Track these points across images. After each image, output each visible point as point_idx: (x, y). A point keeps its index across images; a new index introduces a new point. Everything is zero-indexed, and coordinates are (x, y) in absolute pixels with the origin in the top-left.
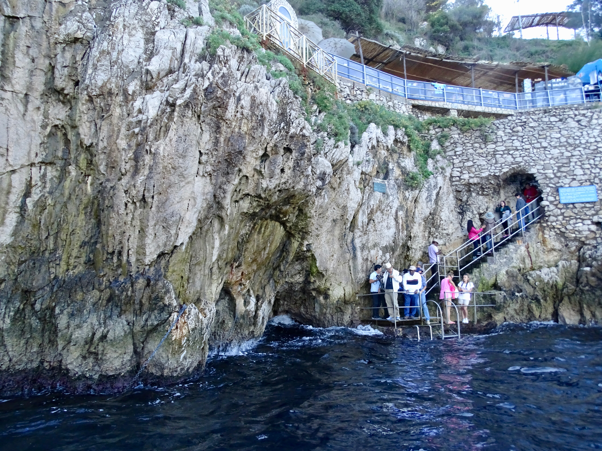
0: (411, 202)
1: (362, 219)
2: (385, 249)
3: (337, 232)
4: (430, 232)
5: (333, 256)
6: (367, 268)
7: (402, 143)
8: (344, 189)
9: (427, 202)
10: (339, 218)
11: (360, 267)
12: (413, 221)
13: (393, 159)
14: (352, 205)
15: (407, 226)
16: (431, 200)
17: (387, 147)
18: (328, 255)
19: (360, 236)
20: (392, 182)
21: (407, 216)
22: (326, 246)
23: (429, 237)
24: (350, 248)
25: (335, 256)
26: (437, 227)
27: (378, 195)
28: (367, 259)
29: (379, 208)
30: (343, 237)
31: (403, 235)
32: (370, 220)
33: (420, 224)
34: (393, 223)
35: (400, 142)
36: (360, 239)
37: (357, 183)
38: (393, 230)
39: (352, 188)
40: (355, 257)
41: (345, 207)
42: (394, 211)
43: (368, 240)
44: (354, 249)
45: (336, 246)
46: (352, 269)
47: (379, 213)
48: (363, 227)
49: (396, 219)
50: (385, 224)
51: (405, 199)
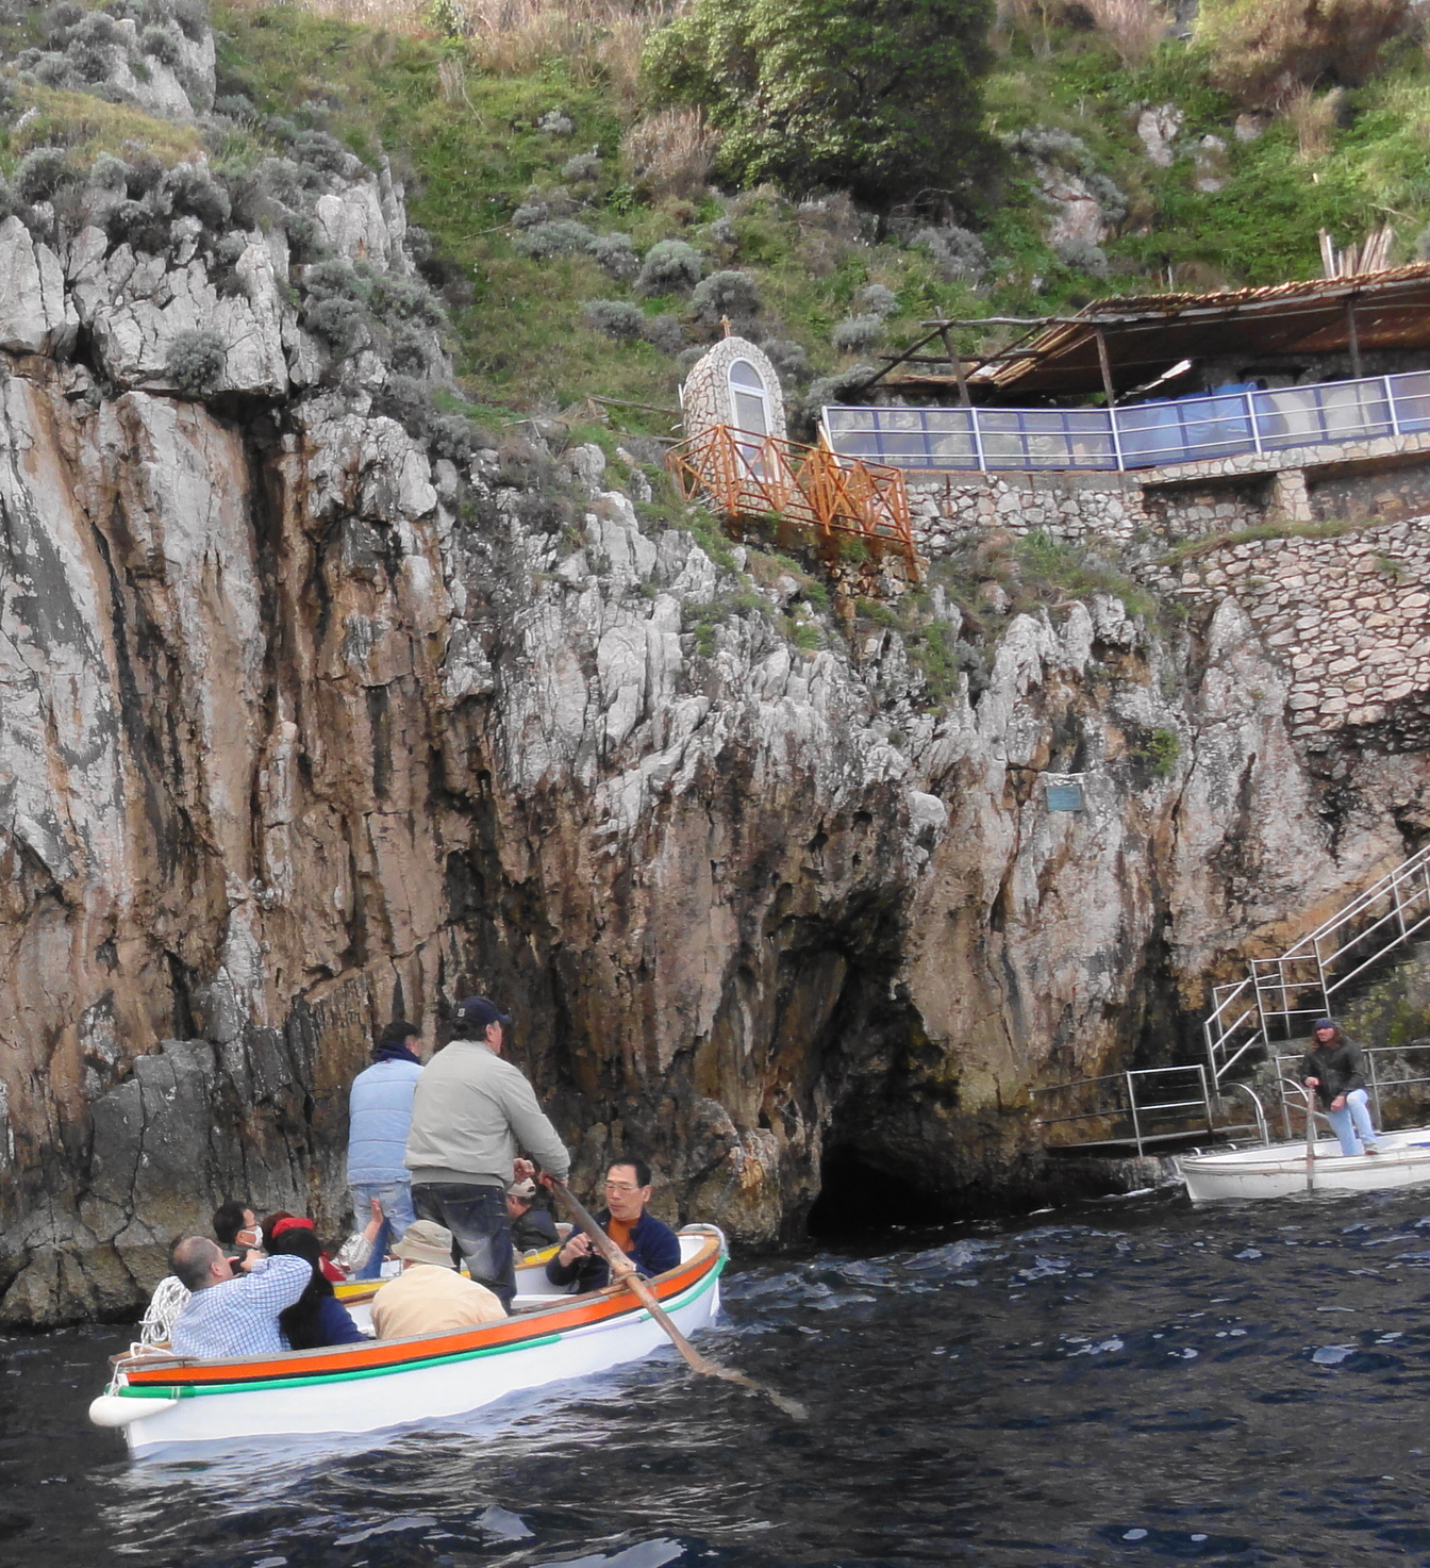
0: (1162, 817)
1: (1024, 889)
2: (1097, 963)
3: (962, 941)
4: (1229, 892)
5: (958, 1001)
6: (1050, 1018)
7: (1121, 649)
8: (966, 826)
9: (1213, 808)
10: (962, 904)
11: (1031, 1020)
12: (1171, 871)
13: (1094, 704)
14: (992, 864)
15: (1156, 891)
16: (1223, 801)
17: (1074, 671)
18: (947, 1001)
19: (1023, 938)
20: (1098, 774)
21: (1152, 861)
22: (938, 979)
23: (1229, 905)
24: (1001, 976)
25: (965, 1002)
26: (1253, 874)
27: (1061, 818)
28: (1048, 996)
29: (1066, 855)
30: (977, 951)
31: (1145, 916)
32: (1045, 888)
33: (1195, 875)
34: (1111, 887)
35: (1113, 646)
36: (1023, 946)
37: (999, 799)
38: (1113, 910)
39: (989, 820)
40: (1014, 996)
41: (975, 875)
42: (1110, 855)
43: (1046, 944)
44: (1011, 975)
45: (965, 975)
46: (1010, 1027)
47: (1068, 869)
48: (1027, 913)
49: (1121, 873)
50: (1088, 895)
51: (1144, 814)
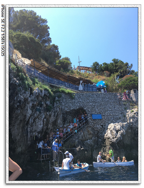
0: (49, 116)
1: (31, 121)
2: (39, 133)
3: (21, 125)
4: (54, 127)
5: (19, 134)
6: (31, 140)
7: (47, 96)
8: (26, 109)
9: (54, 116)
10: (23, 119)
11: (29, 139)
12: (49, 123)
13: (43, 101)
14: (28, 115)
15: (47, 124)
17: (42, 96)
18: (17, 134)
19: (30, 127)
20: (43, 108)
21: (47, 121)
22: (16, 130)
23: (54, 129)
24: (26, 132)
25: (20, 134)
26: (56, 126)
27: (38, 112)
28: (32, 136)
29: (37, 117)
30: (23, 127)
31: (45, 127)
32: (34, 121)
33: (51, 124)
34: (42, 123)
36: (30, 128)
37: (31, 108)
38: (42, 125)
39: (29, 109)
40: (27, 135)
41: (25, 116)
42: (43, 119)
43: (33, 129)
45: (21, 130)
46: (26, 140)
47: (37, 119)
48: (31, 124)
49: (43, 122)
50: (39, 123)
51: (47, 115)
